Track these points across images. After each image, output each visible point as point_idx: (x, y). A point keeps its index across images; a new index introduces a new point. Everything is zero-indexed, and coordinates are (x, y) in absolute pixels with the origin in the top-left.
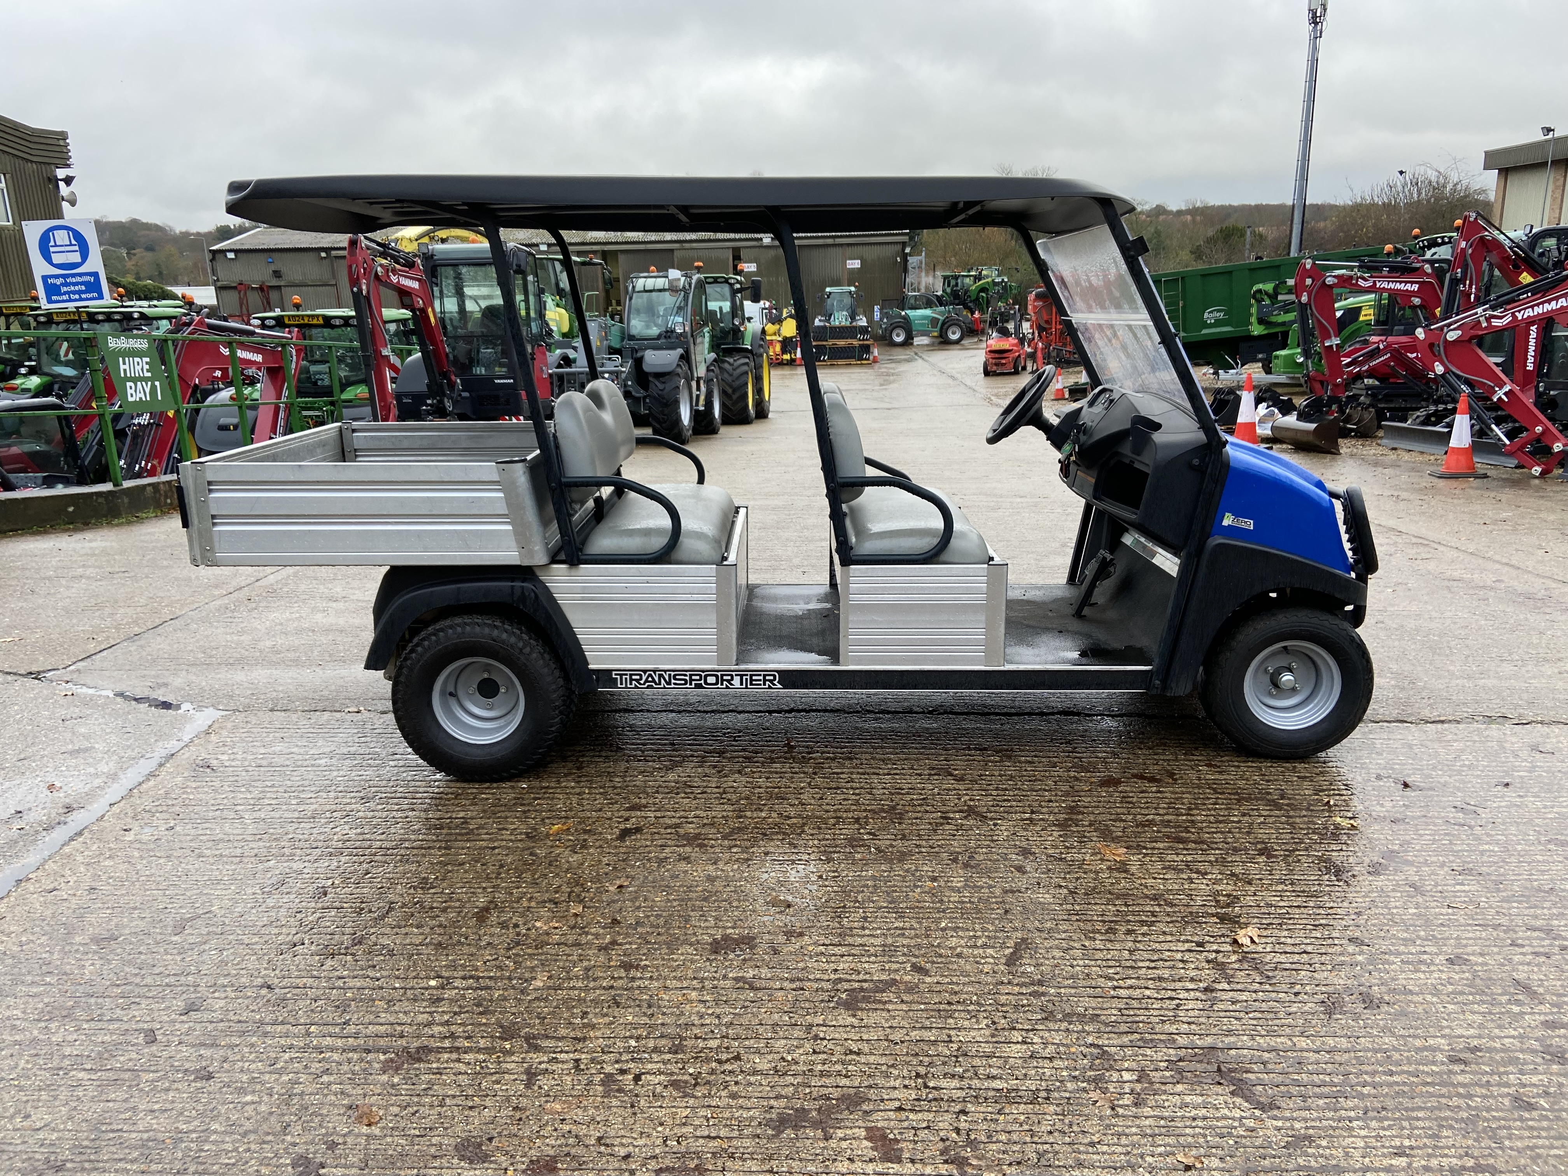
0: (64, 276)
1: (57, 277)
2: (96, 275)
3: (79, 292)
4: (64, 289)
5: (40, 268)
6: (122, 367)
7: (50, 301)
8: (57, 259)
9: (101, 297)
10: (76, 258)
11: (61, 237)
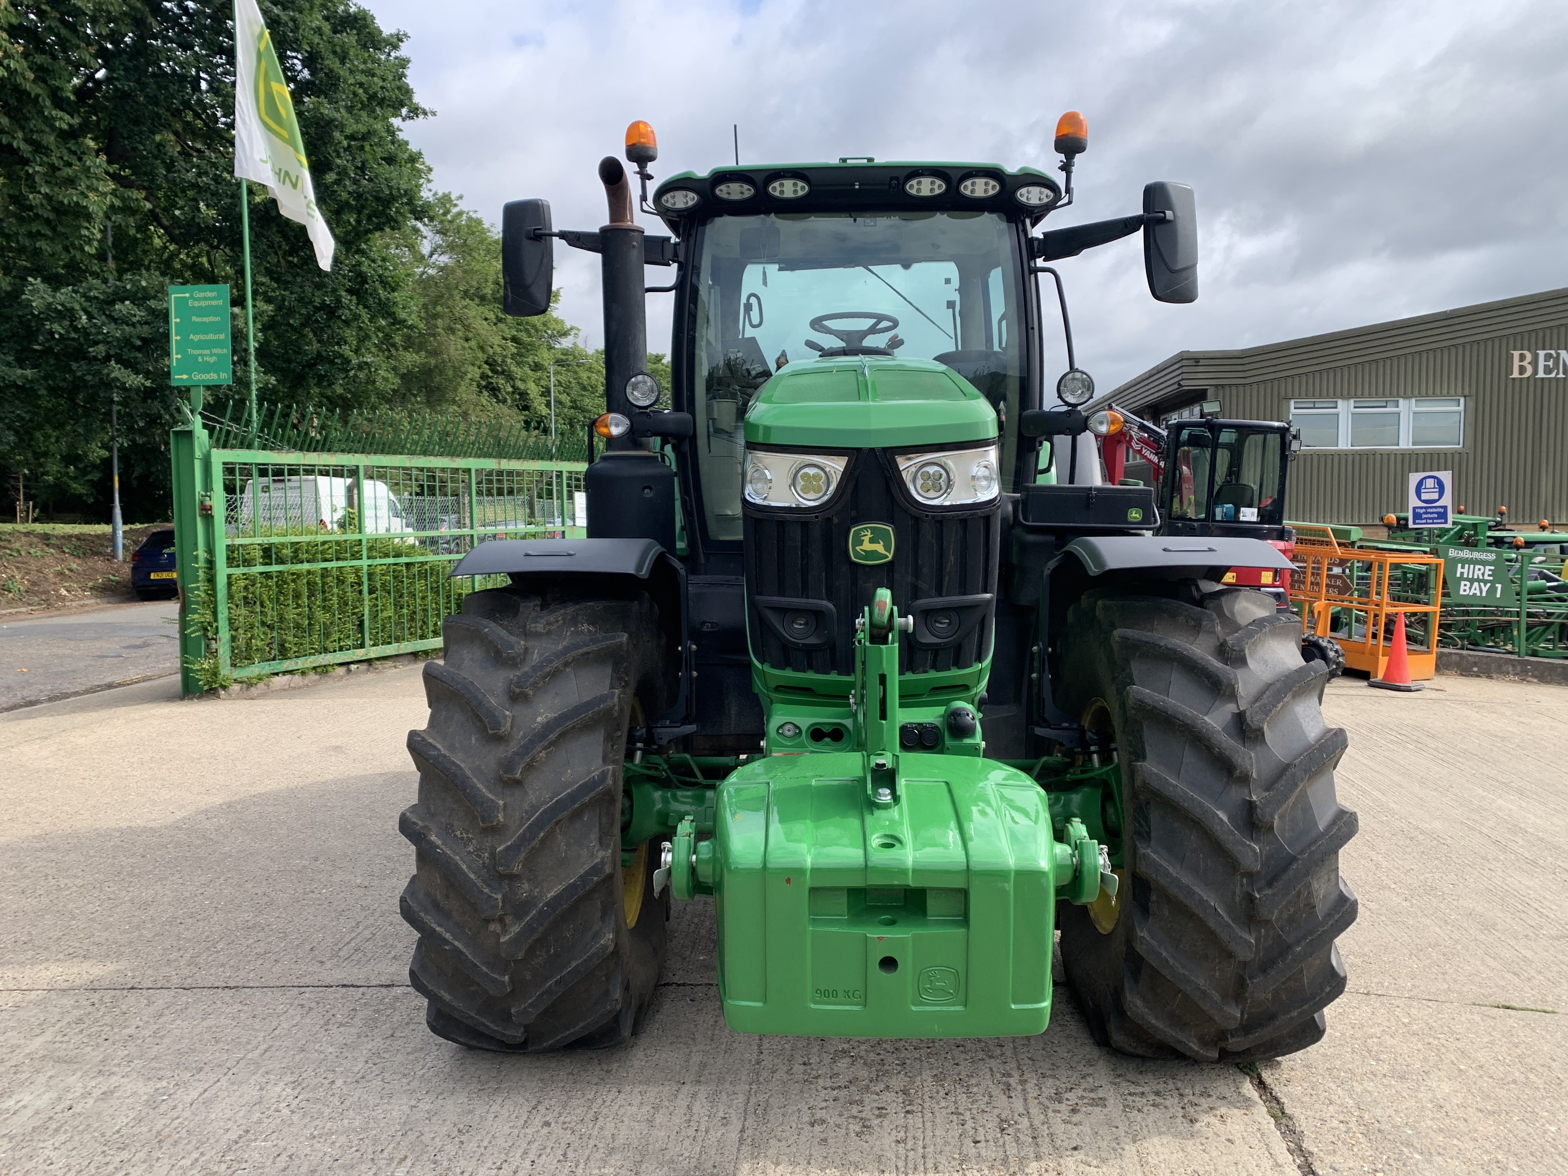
0: (1426, 508)
1: (1421, 508)
2: (1445, 508)
3: (1433, 519)
4: (1424, 516)
5: (1413, 501)
6: (1459, 570)
7: (1414, 523)
8: (1424, 497)
9: (1446, 522)
10: (1435, 496)
11: (1430, 483)
